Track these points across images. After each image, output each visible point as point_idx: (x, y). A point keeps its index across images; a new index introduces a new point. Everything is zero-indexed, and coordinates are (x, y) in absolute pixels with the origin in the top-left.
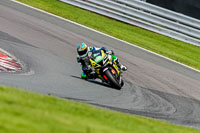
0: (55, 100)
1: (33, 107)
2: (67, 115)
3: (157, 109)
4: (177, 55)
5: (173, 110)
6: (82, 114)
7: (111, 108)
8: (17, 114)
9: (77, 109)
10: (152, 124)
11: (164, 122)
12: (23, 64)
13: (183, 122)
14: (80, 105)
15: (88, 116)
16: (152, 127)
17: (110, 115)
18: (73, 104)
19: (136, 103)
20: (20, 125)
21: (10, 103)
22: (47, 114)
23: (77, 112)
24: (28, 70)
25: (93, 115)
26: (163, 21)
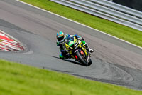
0: (47, 72)
1: (32, 77)
2: (56, 82)
3: (120, 78)
4: (135, 40)
5: (131, 79)
6: (67, 82)
7: (87, 78)
8: (21, 82)
9: (63, 78)
10: (116, 89)
11: (125, 88)
12: (25, 46)
13: (139, 88)
14: (65, 75)
15: (71, 83)
16: (116, 92)
17: (87, 83)
18: (60, 74)
19: (105, 74)
20: (22, 90)
21: (16, 74)
22: (42, 81)
23: (63, 80)
24: (29, 50)
25: (74, 83)
26: (124, 16)
